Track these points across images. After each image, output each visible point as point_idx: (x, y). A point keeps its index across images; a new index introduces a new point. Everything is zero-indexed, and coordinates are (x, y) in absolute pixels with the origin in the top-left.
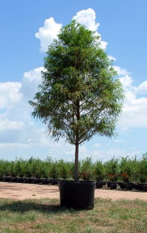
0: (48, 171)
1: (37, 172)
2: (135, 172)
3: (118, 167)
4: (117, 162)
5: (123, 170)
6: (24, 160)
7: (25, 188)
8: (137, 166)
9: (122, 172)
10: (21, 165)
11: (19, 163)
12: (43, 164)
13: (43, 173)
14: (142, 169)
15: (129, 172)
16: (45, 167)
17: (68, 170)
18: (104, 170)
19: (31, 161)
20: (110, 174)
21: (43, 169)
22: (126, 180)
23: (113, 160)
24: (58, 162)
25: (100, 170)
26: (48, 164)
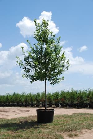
0: (23, 99)
1: (17, 100)
2: (68, 98)
3: (59, 95)
4: (58, 93)
5: (62, 97)
6: (10, 94)
7: (11, 111)
8: (69, 95)
9: (61, 98)
10: (9, 97)
11: (7, 96)
12: (20, 96)
13: (21, 100)
14: (72, 96)
15: (65, 98)
16: (21, 97)
17: (34, 98)
18: (52, 97)
19: (14, 95)
20: (55, 99)
21: (20, 98)
22: (64, 102)
23: (56, 92)
24: (28, 94)
25: (50, 98)
26: (23, 96)
